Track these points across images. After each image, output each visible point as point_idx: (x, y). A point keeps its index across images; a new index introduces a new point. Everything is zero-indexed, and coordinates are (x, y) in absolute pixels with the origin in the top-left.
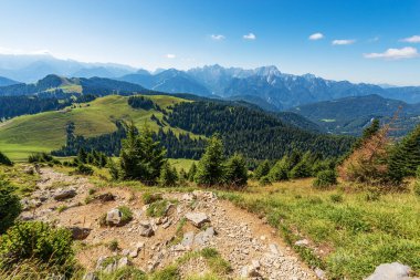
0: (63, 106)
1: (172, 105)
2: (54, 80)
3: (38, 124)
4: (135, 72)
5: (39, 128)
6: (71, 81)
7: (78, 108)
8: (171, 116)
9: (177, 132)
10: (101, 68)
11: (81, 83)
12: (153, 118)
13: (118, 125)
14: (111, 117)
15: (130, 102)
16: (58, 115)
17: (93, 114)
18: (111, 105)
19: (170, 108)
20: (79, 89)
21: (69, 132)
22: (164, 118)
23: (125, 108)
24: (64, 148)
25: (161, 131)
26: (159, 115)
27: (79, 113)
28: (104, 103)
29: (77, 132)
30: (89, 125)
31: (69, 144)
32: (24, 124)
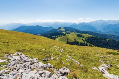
1: (87, 37)
6: (62, 28)
9: (89, 44)
14: (74, 38)
20: (64, 30)
21: (67, 40)
23: (76, 36)
28: (72, 35)
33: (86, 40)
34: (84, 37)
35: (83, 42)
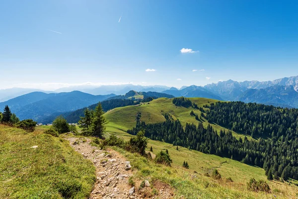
0: (136, 104)
1: (209, 105)
2: (132, 93)
3: (124, 112)
4: (169, 89)
5: (124, 115)
6: (139, 93)
7: (143, 105)
8: (208, 114)
9: (218, 129)
10: (152, 88)
11: (143, 94)
12: (192, 114)
13: (166, 117)
14: (162, 111)
15: (174, 102)
16: (134, 108)
17: (151, 109)
18: (162, 104)
19: (207, 107)
20: (142, 97)
21: (138, 119)
22: (202, 115)
23: (171, 106)
24: (134, 128)
25: (201, 126)
26: (198, 112)
27: (144, 107)
28: (157, 102)
29: (142, 119)
30: (149, 115)
31: (137, 126)
32: (119, 111)
33: (205, 114)
34: (196, 107)
35: (197, 124)
